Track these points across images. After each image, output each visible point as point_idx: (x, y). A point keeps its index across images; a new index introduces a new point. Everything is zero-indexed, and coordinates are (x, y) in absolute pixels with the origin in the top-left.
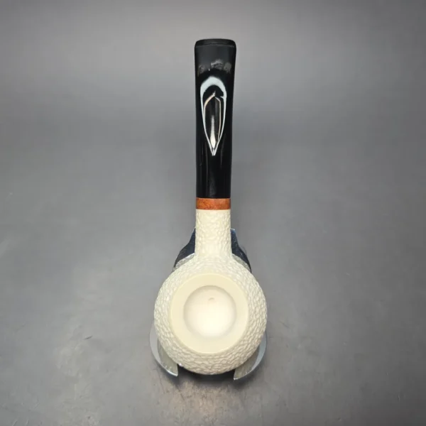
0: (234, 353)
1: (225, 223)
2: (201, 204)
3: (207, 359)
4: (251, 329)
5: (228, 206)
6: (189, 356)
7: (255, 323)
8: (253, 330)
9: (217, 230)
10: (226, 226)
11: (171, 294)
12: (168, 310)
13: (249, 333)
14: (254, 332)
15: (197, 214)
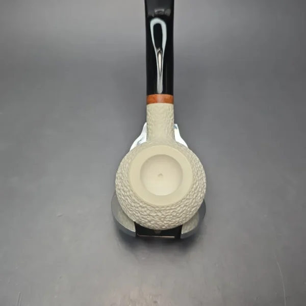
0: (182, 206)
1: (170, 114)
2: (151, 100)
3: (160, 211)
4: (195, 186)
5: (172, 102)
6: (146, 209)
7: (198, 182)
8: (197, 187)
9: (164, 119)
10: (171, 117)
11: (129, 161)
12: (128, 173)
13: (193, 190)
14: (197, 190)
15: (148, 108)
